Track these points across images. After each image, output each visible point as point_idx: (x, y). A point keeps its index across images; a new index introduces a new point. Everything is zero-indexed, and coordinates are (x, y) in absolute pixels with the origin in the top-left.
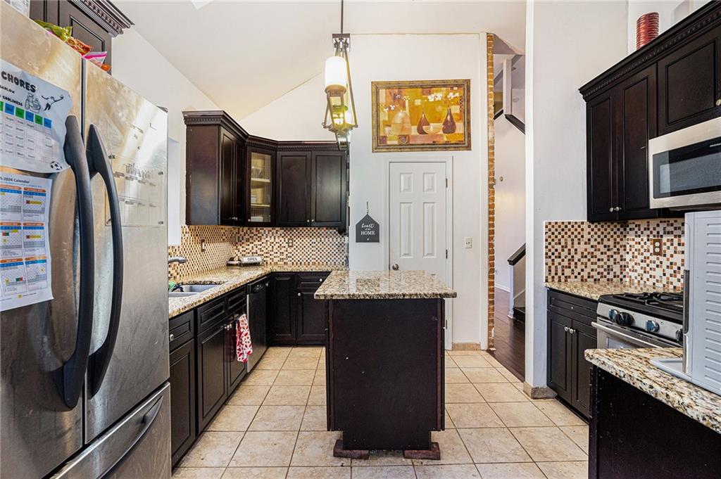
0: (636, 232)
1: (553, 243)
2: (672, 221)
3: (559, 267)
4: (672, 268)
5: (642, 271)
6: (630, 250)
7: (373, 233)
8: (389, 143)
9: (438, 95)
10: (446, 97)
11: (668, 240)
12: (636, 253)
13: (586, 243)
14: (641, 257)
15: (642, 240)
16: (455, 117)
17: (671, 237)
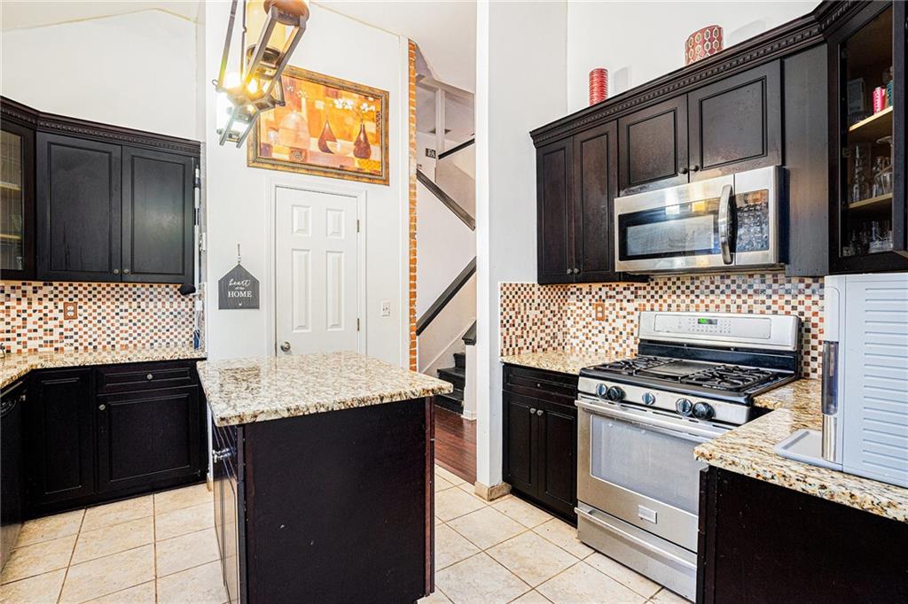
0: (578, 297)
1: (508, 309)
2: (614, 285)
3: (514, 337)
4: (614, 333)
5: (584, 338)
6: (572, 315)
7: (249, 294)
8: (275, 155)
9: (348, 102)
10: (359, 108)
11: (610, 305)
12: (578, 319)
13: (536, 309)
14: (582, 323)
15: (584, 304)
16: (370, 138)
17: (613, 301)
